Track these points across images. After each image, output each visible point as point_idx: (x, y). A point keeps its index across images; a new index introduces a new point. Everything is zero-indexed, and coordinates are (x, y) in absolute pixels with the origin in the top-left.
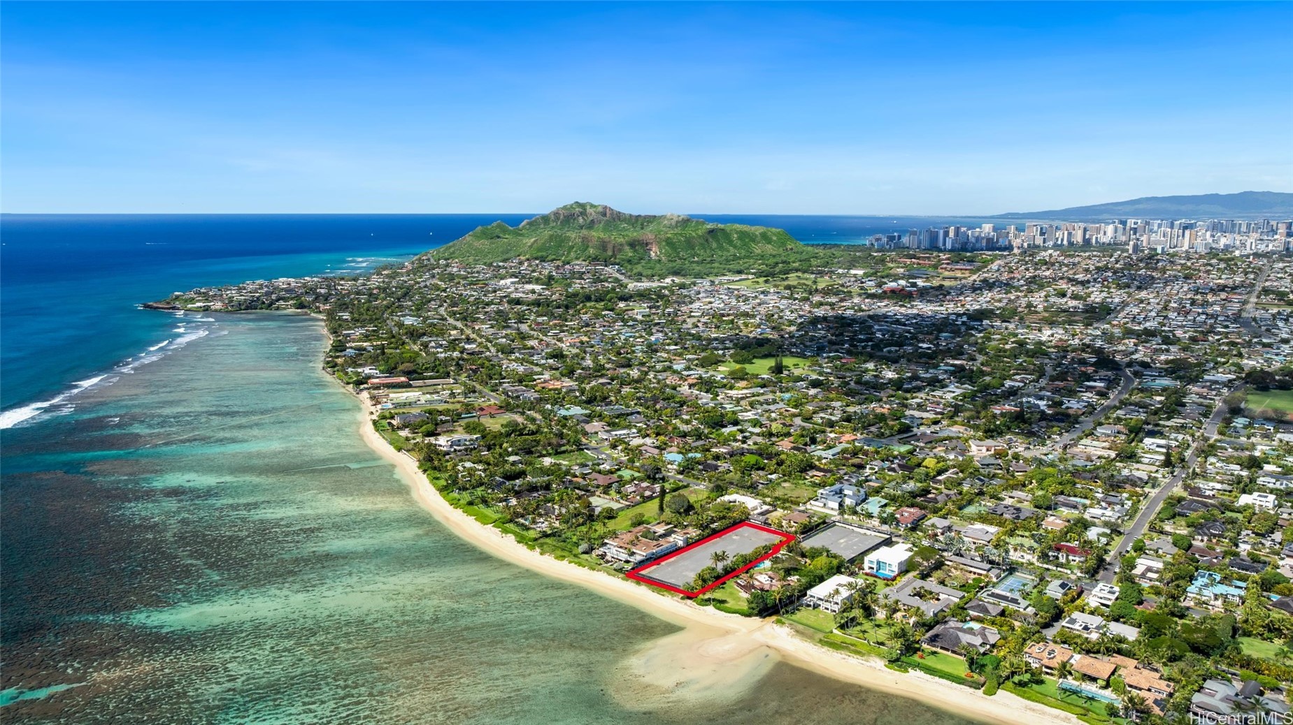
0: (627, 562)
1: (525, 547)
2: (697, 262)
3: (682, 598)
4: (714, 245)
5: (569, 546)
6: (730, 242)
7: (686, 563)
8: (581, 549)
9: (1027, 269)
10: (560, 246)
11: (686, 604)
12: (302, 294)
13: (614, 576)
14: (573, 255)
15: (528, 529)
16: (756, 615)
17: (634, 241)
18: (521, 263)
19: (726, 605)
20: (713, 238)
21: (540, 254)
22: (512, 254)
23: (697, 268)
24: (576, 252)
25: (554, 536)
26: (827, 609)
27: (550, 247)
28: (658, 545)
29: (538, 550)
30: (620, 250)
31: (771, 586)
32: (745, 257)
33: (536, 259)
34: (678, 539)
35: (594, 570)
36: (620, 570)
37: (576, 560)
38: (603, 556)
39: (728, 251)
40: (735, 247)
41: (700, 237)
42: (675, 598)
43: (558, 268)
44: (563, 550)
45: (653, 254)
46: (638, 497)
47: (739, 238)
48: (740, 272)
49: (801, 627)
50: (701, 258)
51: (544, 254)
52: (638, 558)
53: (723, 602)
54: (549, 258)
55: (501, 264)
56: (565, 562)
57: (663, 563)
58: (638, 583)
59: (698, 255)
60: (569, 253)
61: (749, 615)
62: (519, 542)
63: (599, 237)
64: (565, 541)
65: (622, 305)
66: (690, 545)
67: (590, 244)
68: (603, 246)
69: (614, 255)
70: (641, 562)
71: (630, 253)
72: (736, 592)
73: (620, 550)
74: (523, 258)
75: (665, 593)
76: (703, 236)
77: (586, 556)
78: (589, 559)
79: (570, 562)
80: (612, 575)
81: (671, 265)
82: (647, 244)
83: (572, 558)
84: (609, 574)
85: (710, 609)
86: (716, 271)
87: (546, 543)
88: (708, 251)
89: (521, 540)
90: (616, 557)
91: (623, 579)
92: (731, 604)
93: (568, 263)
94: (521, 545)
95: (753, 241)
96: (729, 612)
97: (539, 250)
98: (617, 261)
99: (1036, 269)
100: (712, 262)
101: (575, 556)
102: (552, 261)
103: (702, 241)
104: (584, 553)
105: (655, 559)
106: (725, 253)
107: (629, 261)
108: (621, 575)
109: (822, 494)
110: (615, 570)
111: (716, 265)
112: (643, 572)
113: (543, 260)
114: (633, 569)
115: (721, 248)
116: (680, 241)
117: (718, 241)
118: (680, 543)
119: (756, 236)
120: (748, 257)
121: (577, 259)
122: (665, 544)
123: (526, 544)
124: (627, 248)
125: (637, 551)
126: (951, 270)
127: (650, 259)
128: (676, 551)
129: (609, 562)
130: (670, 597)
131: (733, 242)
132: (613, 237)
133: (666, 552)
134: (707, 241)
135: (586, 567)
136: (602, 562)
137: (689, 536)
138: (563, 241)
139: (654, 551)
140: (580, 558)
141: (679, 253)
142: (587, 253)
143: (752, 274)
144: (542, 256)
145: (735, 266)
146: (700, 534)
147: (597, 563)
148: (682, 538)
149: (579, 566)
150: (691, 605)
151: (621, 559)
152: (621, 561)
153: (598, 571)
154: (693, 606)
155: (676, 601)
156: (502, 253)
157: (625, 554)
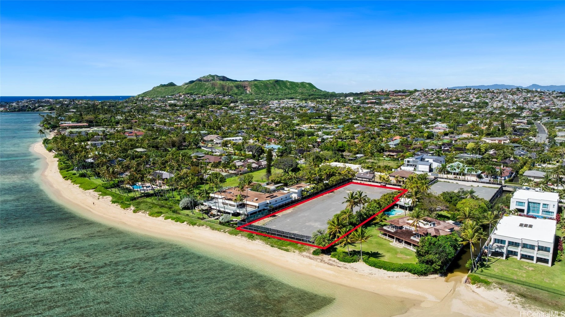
0: (236, 215)
1: (119, 206)
2: (270, 95)
3: (315, 253)
4: (278, 88)
5: (170, 203)
6: (286, 87)
7: (306, 214)
8: (181, 205)
9: (433, 94)
10: (201, 88)
11: (322, 261)
12: (54, 104)
13: (219, 230)
14: (207, 92)
15: (130, 191)
16: (435, 272)
17: (238, 85)
18: (180, 96)
19: (382, 259)
20: (278, 84)
21: (190, 92)
22: (176, 92)
23: (270, 97)
24: (209, 90)
25: (156, 196)
26: (531, 258)
27: (195, 89)
28: (272, 197)
29: (132, 208)
30: (231, 90)
31: (437, 230)
32: (294, 93)
33: (188, 94)
34: (293, 192)
35: (194, 224)
36: (228, 223)
37: (175, 216)
38: (208, 212)
39: (285, 90)
40: (289, 89)
41: (271, 84)
42: (304, 253)
43: (199, 97)
44: (162, 206)
45: (248, 92)
46: (246, 168)
47: (290, 85)
48: (292, 98)
49: (523, 289)
50: (272, 93)
51: (192, 92)
52: (250, 210)
53: (376, 255)
54: (195, 93)
55: (170, 97)
56: (161, 218)
57: (279, 215)
58: (251, 237)
59: (271, 92)
60: (205, 91)
61: (424, 274)
62: (114, 202)
63: (220, 84)
64: (166, 200)
65: (232, 105)
66: (304, 198)
67: (216, 87)
68: (223, 87)
69: (228, 91)
70: (254, 213)
71: (236, 91)
72: (384, 242)
73: (227, 202)
74: (181, 94)
75: (289, 247)
76: (273, 83)
77: (187, 212)
78: (191, 214)
79: (167, 218)
80: (216, 229)
81: (257, 95)
82: (245, 87)
83: (170, 214)
84: (213, 229)
85: (361, 266)
86: (280, 97)
87: (144, 202)
88: (275, 90)
89: (117, 200)
90: (222, 210)
91: (231, 233)
92: (387, 258)
93: (205, 95)
94: (116, 204)
95: (297, 87)
96: (393, 270)
97: (190, 90)
98: (230, 94)
99: (437, 94)
100: (277, 95)
101: (175, 212)
102: (197, 94)
103: (272, 85)
104: (185, 208)
105: (270, 211)
106: (284, 91)
107: (236, 94)
108: (228, 229)
109: (408, 162)
110: (221, 223)
111: (280, 96)
112: (256, 224)
113: (191, 94)
114: (243, 220)
115: (281, 89)
116: (261, 85)
117: (280, 86)
118: (295, 196)
119: (299, 84)
120: (295, 93)
121: (209, 93)
122: (280, 195)
123: (122, 203)
124: (235, 88)
125: (248, 203)
126: (396, 96)
127: (246, 93)
128: (293, 203)
129: (214, 216)
130: (297, 252)
131: (287, 86)
132: (227, 84)
133: (281, 204)
134: (275, 85)
135: (185, 223)
136: (205, 216)
137: (303, 189)
138: (202, 86)
139: (268, 202)
140: (179, 214)
141: (261, 91)
142: (214, 91)
143: (298, 99)
144: (191, 93)
145: (289, 96)
146: (314, 188)
147: (199, 218)
148: (296, 191)
149: (177, 221)
150: (331, 262)
151: (229, 211)
152: (229, 213)
153: (199, 226)
154: (334, 263)
155: (307, 257)
156: (171, 92)
157: (234, 206)
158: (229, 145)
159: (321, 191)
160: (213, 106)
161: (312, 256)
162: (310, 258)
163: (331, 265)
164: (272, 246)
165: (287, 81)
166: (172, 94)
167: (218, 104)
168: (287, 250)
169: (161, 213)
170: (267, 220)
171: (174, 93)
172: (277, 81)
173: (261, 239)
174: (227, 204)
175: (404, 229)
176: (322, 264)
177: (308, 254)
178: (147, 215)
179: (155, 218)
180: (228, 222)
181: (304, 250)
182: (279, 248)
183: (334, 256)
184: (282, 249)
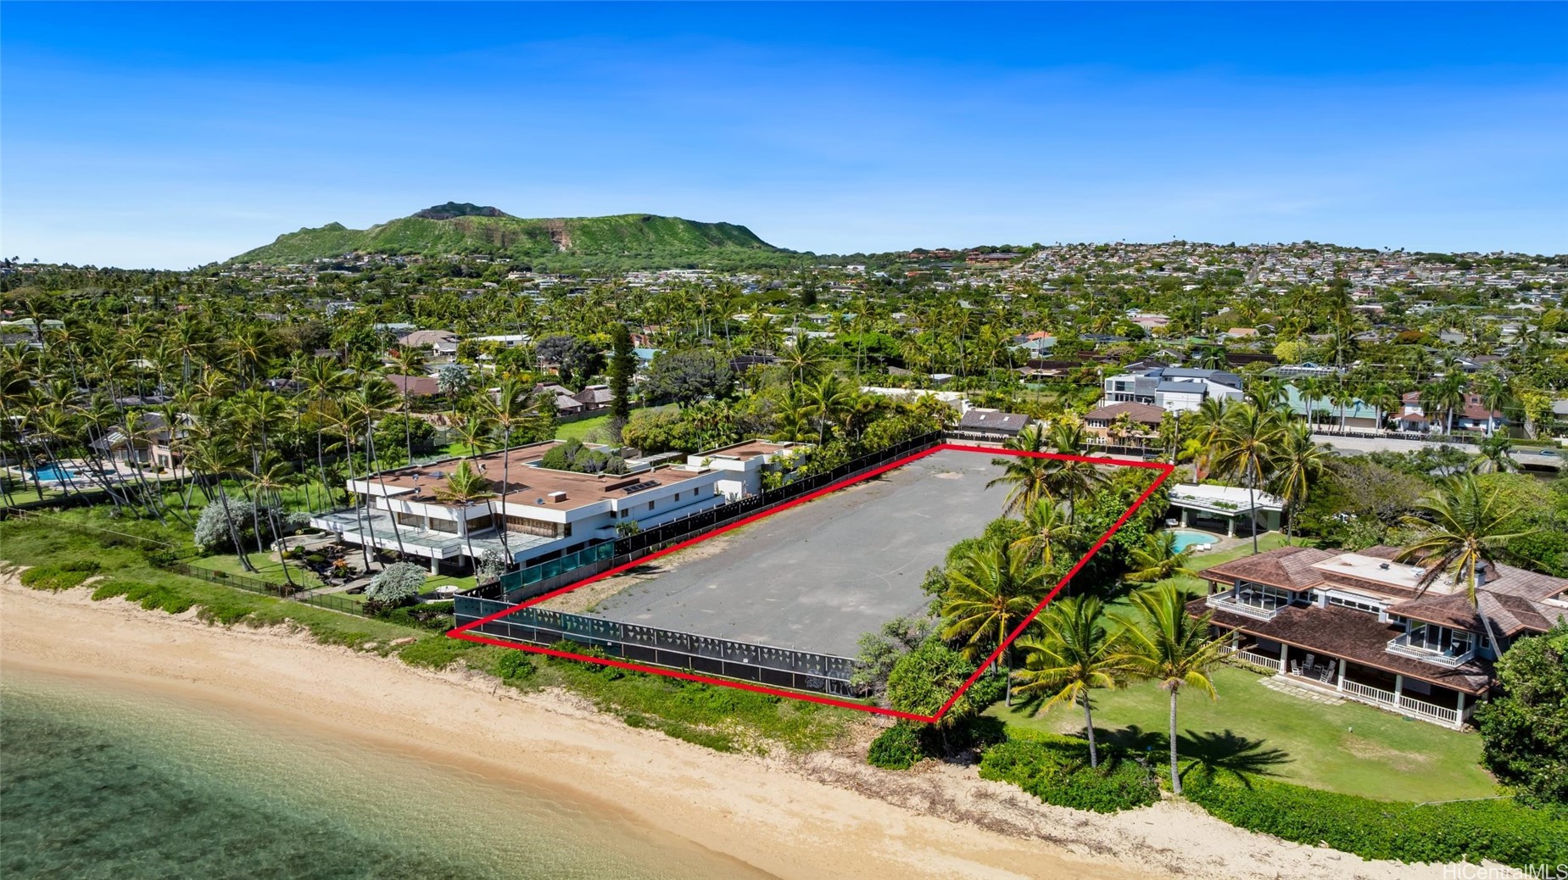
0: (456, 567)
2: (628, 257)
3: (884, 754)
4: (652, 237)
5: (163, 529)
6: (674, 235)
8: (201, 531)
10: (422, 236)
13: (353, 642)
14: (440, 247)
17: (534, 228)
18: (358, 258)
19: (1284, 776)
20: (650, 228)
21: (388, 246)
22: (346, 248)
23: (629, 262)
24: (445, 243)
27: (405, 238)
28: (631, 486)
30: (513, 241)
32: (696, 252)
33: (383, 252)
35: (232, 616)
36: (408, 608)
37: (154, 579)
38: (322, 562)
39: (672, 245)
40: (682, 241)
41: (631, 225)
42: (822, 759)
44: (116, 543)
45: (563, 249)
47: (687, 230)
48: (691, 267)
50: (634, 252)
51: (396, 246)
52: (521, 542)
53: (1230, 751)
54: (403, 251)
56: (78, 593)
57: (668, 563)
58: (518, 675)
59: (629, 249)
60: (435, 245)
63: (480, 223)
64: (152, 517)
65: (513, 276)
67: (467, 233)
68: (488, 235)
69: (504, 246)
70: (543, 560)
71: (528, 244)
73: (417, 509)
74: (360, 252)
76: (635, 224)
77: (228, 563)
78: (241, 571)
79: (106, 592)
80: (342, 639)
81: (589, 258)
82: (553, 234)
83: (137, 573)
84: (325, 635)
85: (1189, 829)
86: (657, 263)
87: (38, 526)
88: (643, 244)
90: (391, 546)
91: (414, 657)
92: (1305, 767)
93: (433, 257)
95: (707, 235)
97: (388, 241)
98: (509, 253)
99: (1097, 256)
100: (650, 257)
101: (163, 563)
102: (409, 254)
103: (634, 230)
104: (223, 546)
105: (621, 547)
106: (668, 247)
107: (527, 254)
108: (402, 635)
109: (1121, 386)
110: (372, 609)
111: (656, 259)
112: (553, 605)
113: (393, 253)
115: (661, 241)
116: (602, 230)
117: (656, 232)
118: (731, 490)
119: (710, 229)
120: (701, 252)
121: (447, 251)
124: (523, 238)
125: (513, 509)
126: (984, 260)
127: (558, 252)
128: (727, 516)
129: (349, 575)
130: (779, 749)
131: (677, 234)
132: (501, 223)
133: (674, 517)
134: (641, 230)
135: (193, 611)
136: (309, 578)
137: (767, 460)
138: (425, 229)
139: (614, 505)
140: (184, 570)
141: (601, 245)
142: (462, 244)
143: (710, 268)
144: (392, 250)
145: (684, 260)
146: (809, 458)
147: (270, 588)
148: (740, 466)
149: (152, 606)
150: (996, 811)
151: (424, 551)
152: (426, 562)
153: (257, 624)
154: (1011, 816)
155: (841, 779)
156: (331, 249)
157: (449, 526)
158: (483, 356)
159: (840, 472)
160: (456, 279)
161: (867, 772)
162: (861, 787)
163: (999, 827)
164: (634, 722)
165: (676, 218)
166: (335, 252)
167: (471, 276)
168: (720, 744)
169: (93, 568)
170: (609, 587)
171: (340, 251)
172: (647, 219)
173: (572, 684)
174: (417, 521)
175: (1320, 604)
176: (940, 827)
177: (843, 764)
178: (16, 581)
179: (48, 594)
180: (409, 601)
181: (819, 740)
182: (674, 733)
183: (1002, 769)
184: (692, 738)
